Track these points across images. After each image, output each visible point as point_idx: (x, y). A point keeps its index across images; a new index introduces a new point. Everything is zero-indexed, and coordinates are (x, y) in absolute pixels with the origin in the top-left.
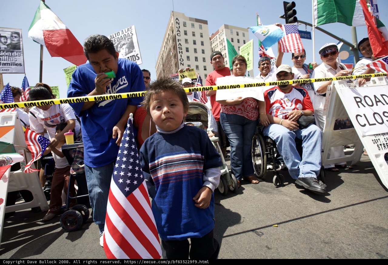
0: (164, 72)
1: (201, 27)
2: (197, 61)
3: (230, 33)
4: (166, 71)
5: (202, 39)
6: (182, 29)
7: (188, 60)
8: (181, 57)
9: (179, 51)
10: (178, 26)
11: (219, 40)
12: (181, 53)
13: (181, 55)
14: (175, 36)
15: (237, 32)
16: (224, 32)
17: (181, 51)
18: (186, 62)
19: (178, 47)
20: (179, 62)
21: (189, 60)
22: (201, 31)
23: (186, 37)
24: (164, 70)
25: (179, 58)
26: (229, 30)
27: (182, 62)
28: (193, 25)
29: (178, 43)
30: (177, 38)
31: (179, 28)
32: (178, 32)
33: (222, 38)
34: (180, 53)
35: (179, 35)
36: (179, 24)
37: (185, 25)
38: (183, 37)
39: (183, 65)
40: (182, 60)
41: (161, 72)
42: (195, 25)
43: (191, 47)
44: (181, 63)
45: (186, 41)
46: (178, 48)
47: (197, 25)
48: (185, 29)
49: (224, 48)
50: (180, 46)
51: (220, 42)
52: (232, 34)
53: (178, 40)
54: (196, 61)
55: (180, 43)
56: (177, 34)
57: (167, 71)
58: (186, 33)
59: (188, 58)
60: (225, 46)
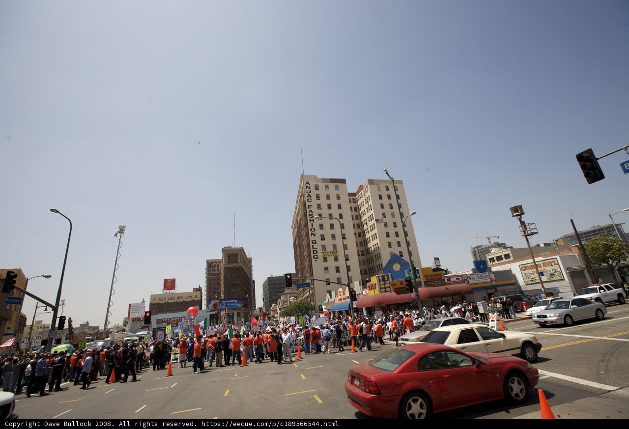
1: (337, 188)
2: (334, 229)
3: (377, 189)
5: (339, 202)
6: (314, 193)
7: (321, 229)
8: (312, 226)
9: (310, 219)
10: (308, 190)
11: (364, 198)
12: (312, 222)
13: (312, 224)
14: (305, 202)
15: (386, 186)
16: (369, 188)
17: (312, 219)
18: (319, 232)
19: (308, 214)
20: (310, 232)
21: (323, 229)
22: (337, 192)
23: (318, 202)
25: (310, 228)
26: (375, 186)
27: (314, 233)
28: (327, 187)
29: (308, 210)
30: (308, 204)
31: (310, 192)
32: (309, 198)
33: (367, 196)
34: (310, 222)
35: (309, 200)
36: (310, 188)
37: (317, 188)
38: (314, 202)
39: (315, 236)
40: (313, 230)
42: (329, 186)
43: (325, 212)
44: (312, 234)
45: (319, 206)
46: (308, 216)
47: (332, 186)
48: (317, 192)
49: (370, 208)
50: (311, 213)
51: (365, 199)
52: (379, 189)
53: (309, 206)
54: (331, 229)
55: (311, 210)
56: (308, 200)
58: (318, 197)
59: (321, 226)
60: (371, 205)
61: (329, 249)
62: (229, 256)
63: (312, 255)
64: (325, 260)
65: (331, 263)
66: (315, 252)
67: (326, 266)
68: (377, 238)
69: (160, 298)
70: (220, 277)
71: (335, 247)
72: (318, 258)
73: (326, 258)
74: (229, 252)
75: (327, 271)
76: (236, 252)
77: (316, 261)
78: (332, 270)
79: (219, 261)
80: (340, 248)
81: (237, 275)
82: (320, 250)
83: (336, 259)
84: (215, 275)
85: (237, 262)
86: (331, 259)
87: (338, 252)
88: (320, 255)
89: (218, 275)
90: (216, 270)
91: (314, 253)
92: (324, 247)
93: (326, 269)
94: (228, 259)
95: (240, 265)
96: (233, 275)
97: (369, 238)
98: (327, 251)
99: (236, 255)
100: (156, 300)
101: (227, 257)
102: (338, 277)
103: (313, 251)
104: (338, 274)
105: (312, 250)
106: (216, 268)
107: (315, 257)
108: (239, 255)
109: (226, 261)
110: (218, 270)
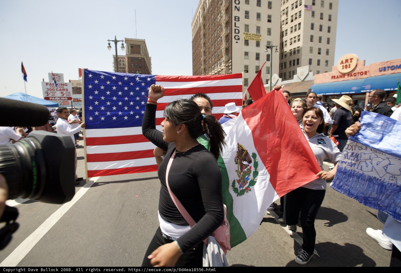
0: (204, 28)
2: (260, 6)
4: (208, 24)
7: (246, 3)
18: (243, 7)
20: (234, 5)
21: (248, 4)
24: (204, 26)
39: (239, 10)
40: (237, 2)
41: (200, 28)
44: (236, 7)
54: (257, 6)
57: (210, 25)
61: (253, 30)
62: (132, 47)
63: (234, 35)
64: (247, 43)
65: (252, 49)
66: (237, 31)
67: (247, 51)
68: (299, 29)
69: (77, 84)
70: (125, 70)
71: (258, 29)
72: (239, 39)
73: (248, 41)
74: (132, 43)
75: (247, 57)
76: (138, 43)
77: (237, 42)
78: (252, 56)
79: (123, 57)
80: (264, 32)
81: (140, 65)
82: (242, 29)
83: (258, 44)
84: (121, 68)
85: (139, 53)
86: (252, 43)
87: (261, 36)
88: (242, 36)
89: (124, 69)
90: (122, 64)
91: (235, 33)
92: (247, 26)
93: (246, 54)
94: (131, 50)
95: (143, 57)
96: (136, 65)
97: (286, 30)
98: (249, 33)
99: (139, 46)
100: (74, 84)
101: (130, 48)
102: (257, 65)
103: (235, 30)
104: (257, 61)
105: (234, 28)
106: (122, 62)
107: (237, 37)
108: (141, 47)
109: (130, 51)
110: (123, 65)
